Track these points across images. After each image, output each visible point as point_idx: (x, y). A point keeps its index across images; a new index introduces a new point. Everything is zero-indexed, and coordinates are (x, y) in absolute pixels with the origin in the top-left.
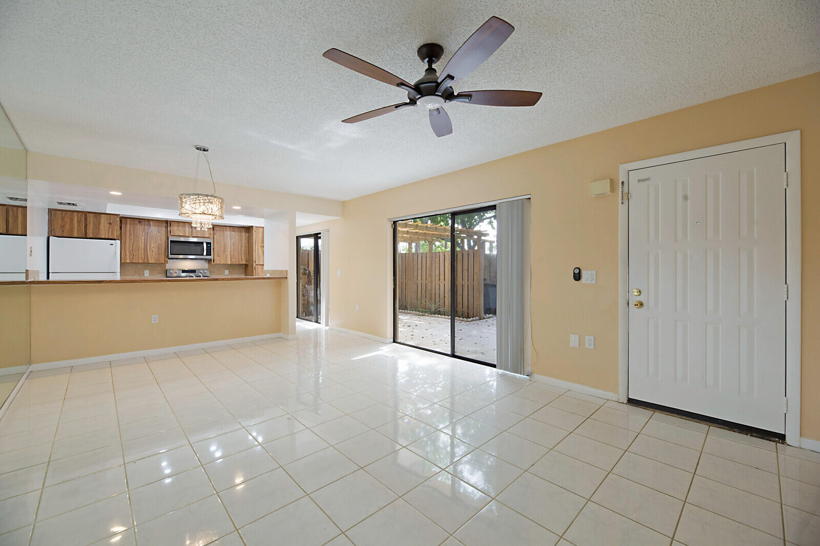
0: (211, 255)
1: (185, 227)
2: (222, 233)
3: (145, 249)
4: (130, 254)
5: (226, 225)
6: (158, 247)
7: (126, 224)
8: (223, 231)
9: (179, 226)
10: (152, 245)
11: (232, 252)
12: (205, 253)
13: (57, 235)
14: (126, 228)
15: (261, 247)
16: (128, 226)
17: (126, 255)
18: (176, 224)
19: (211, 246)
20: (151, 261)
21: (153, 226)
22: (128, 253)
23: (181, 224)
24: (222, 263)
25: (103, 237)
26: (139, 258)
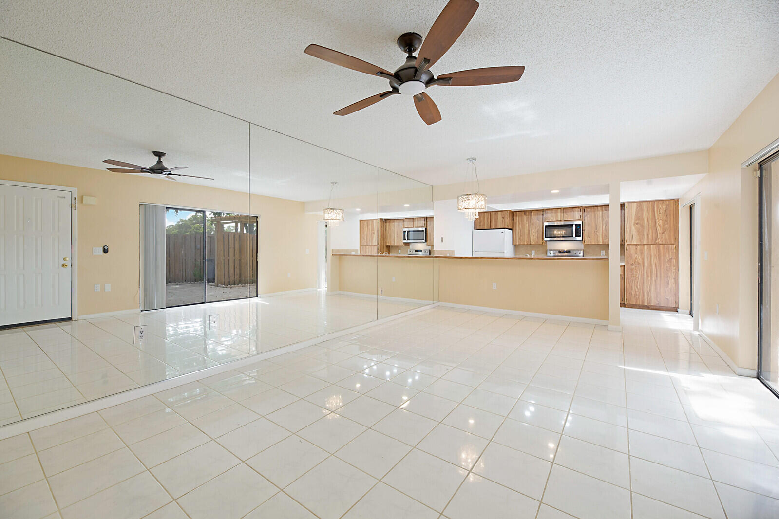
0: (580, 236)
1: (557, 212)
2: (593, 214)
3: (529, 234)
4: (519, 239)
5: (598, 205)
6: (537, 232)
7: (516, 216)
8: (594, 211)
9: (552, 213)
10: (533, 230)
11: (604, 232)
12: (574, 235)
13: (478, 228)
14: (516, 219)
15: (634, 225)
16: (518, 217)
17: (516, 239)
18: (550, 211)
19: (580, 228)
20: (533, 243)
21: (534, 215)
22: (517, 238)
23: (554, 211)
24: (594, 244)
25: (499, 227)
26: (524, 242)
